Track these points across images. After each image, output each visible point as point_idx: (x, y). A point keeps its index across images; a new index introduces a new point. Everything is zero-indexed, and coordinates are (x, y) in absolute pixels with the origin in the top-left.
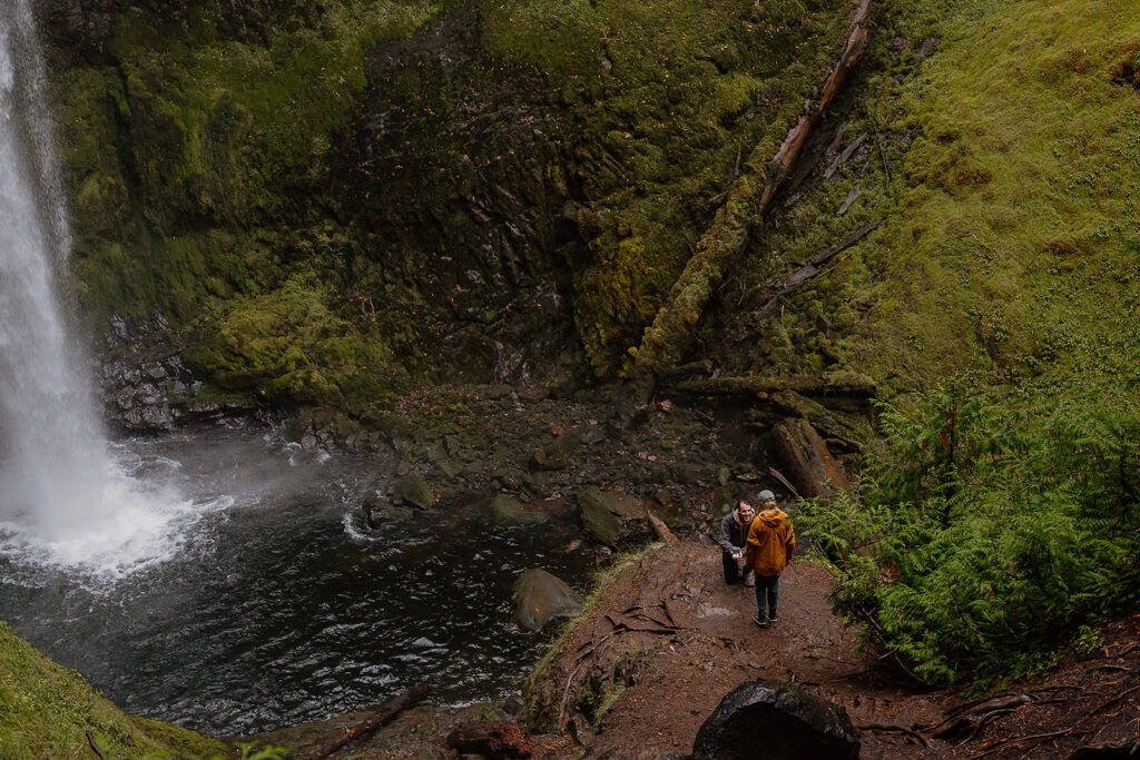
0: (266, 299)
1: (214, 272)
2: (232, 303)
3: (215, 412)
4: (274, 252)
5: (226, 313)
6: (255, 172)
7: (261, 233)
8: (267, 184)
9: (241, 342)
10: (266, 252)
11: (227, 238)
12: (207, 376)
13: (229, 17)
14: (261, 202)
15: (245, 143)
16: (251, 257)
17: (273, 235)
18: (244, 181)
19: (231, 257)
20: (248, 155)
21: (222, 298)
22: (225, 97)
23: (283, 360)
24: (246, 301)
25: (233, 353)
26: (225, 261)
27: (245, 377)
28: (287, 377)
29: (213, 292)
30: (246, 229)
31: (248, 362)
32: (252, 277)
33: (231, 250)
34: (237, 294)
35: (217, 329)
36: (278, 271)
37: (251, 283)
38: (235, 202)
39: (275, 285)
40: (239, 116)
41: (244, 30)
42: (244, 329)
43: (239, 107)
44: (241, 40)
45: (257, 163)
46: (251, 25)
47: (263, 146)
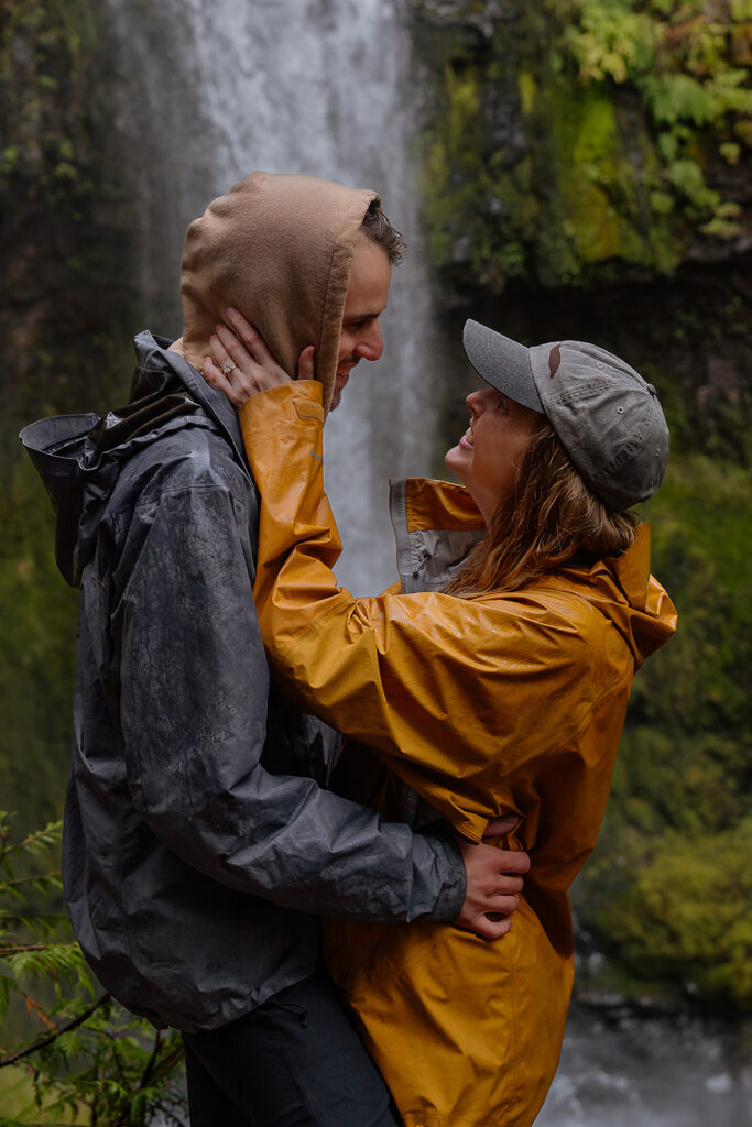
0: (711, 843)
1: (638, 790)
2: (659, 842)
3: (618, 1007)
4: (730, 772)
5: (650, 857)
6: (710, 649)
7: (712, 741)
8: (728, 669)
9: (666, 904)
10: (716, 771)
11: (661, 743)
12: (612, 950)
13: (694, 421)
14: (716, 695)
15: (700, 603)
16: (695, 776)
17: (730, 748)
18: (696, 662)
19: (667, 774)
20: (704, 623)
21: (647, 833)
22: (678, 535)
23: (725, 942)
24: (680, 842)
25: (653, 920)
26: (656, 777)
27: (666, 960)
28: (727, 970)
29: (633, 822)
30: (691, 732)
31: (674, 937)
32: (692, 806)
33: (666, 762)
34: (669, 832)
35: (632, 879)
36: (732, 803)
37: (690, 816)
38: (678, 691)
39: (724, 824)
40: (696, 565)
41: (714, 441)
42: (673, 883)
43: (697, 551)
44: (709, 454)
45: (714, 636)
46: (726, 432)
47: (726, 611)
